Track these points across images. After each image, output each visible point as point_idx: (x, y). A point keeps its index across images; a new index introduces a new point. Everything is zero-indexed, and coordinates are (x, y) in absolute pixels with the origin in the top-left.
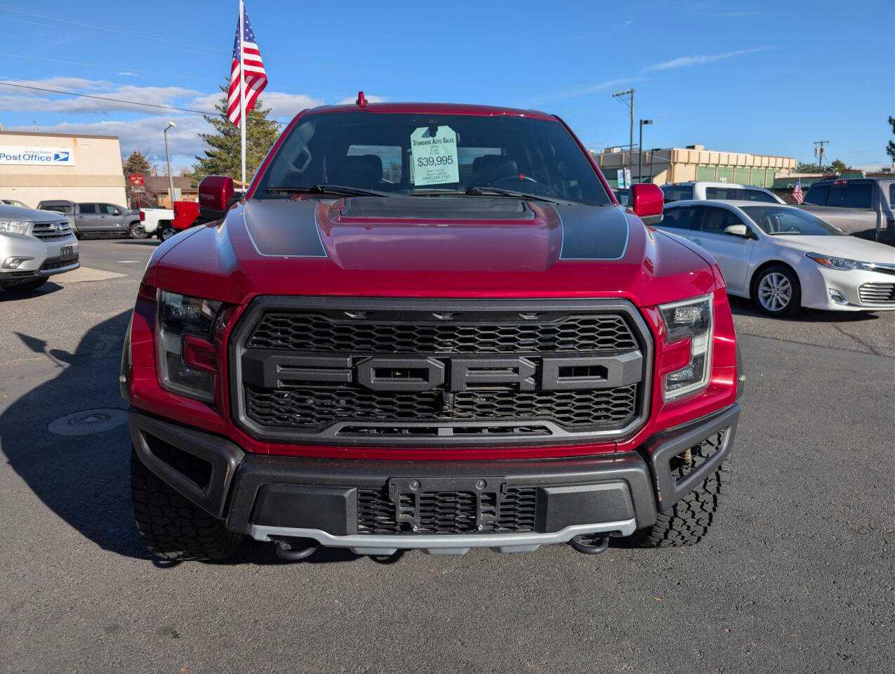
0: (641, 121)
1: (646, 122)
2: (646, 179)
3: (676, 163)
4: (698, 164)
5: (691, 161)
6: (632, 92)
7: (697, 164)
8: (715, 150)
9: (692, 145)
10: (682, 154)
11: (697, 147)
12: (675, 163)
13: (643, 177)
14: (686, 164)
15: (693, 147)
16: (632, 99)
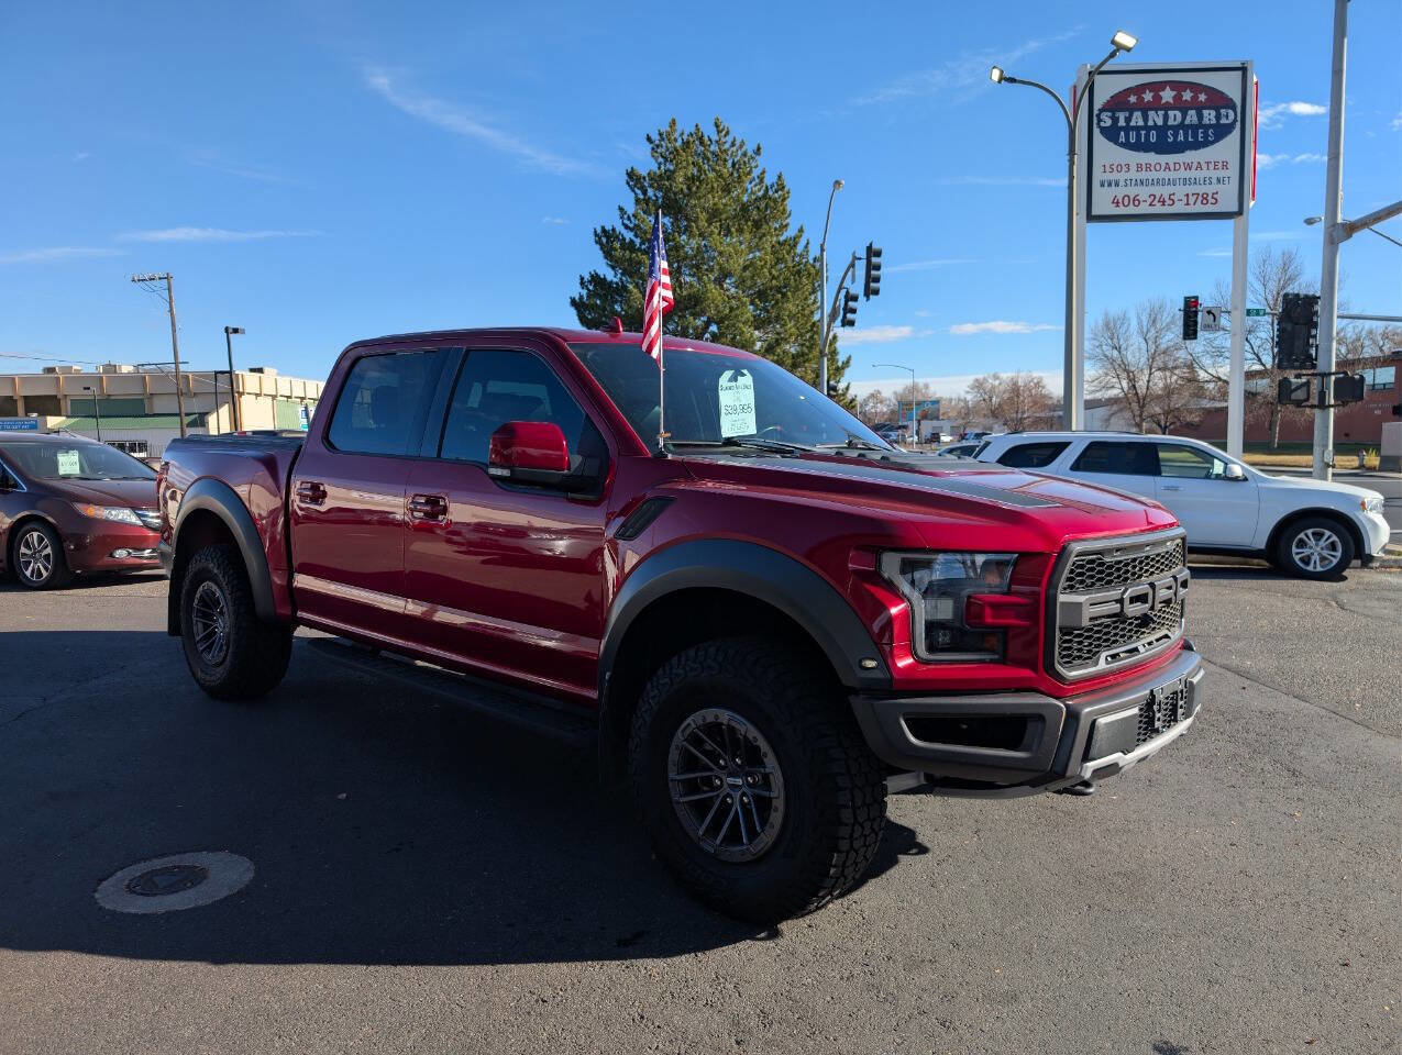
0: (227, 329)
1: (236, 331)
2: (193, 417)
3: (243, 393)
4: (276, 396)
5: (264, 392)
6: (167, 278)
7: (274, 397)
8: (298, 377)
9: (260, 367)
10: (250, 382)
11: (266, 370)
12: (241, 394)
13: (187, 415)
14: (257, 395)
15: (260, 370)
16: (169, 289)
